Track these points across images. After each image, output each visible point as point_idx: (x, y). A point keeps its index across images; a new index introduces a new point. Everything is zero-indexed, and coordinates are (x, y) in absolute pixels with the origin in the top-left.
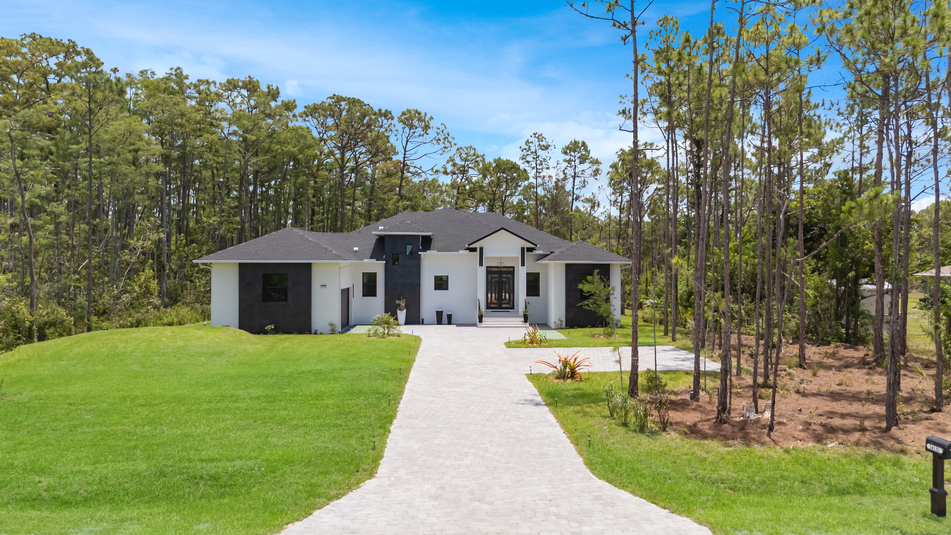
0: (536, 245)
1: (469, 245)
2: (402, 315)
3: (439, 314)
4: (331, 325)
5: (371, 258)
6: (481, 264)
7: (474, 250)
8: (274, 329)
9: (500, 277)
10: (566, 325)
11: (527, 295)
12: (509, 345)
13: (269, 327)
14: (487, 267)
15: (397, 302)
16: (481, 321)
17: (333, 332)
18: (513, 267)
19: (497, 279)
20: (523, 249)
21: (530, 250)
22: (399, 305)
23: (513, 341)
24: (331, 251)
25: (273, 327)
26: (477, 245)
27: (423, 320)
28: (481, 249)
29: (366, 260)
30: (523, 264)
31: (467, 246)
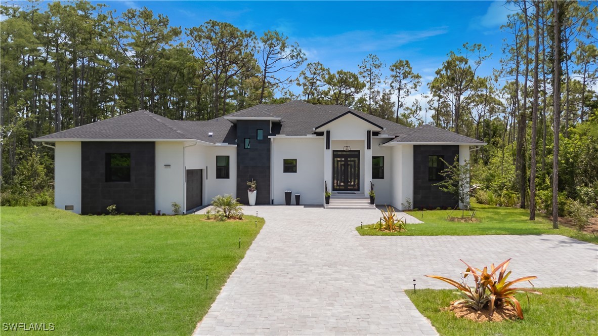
0: (382, 128)
1: (316, 128)
2: (252, 196)
3: (288, 195)
4: (175, 205)
5: (223, 142)
6: (328, 147)
7: (321, 134)
8: (115, 210)
9: (346, 161)
10: (414, 207)
11: (373, 178)
12: (363, 231)
13: (110, 208)
14: (334, 151)
15: (248, 183)
16: (328, 202)
17: (176, 213)
18: (359, 151)
19: (343, 163)
20: (369, 132)
21: (376, 134)
22: (250, 186)
23: (366, 226)
24: (175, 131)
25: (114, 207)
26: (323, 129)
27: (273, 201)
28: (328, 133)
29: (217, 144)
30: (369, 147)
31: (314, 129)
